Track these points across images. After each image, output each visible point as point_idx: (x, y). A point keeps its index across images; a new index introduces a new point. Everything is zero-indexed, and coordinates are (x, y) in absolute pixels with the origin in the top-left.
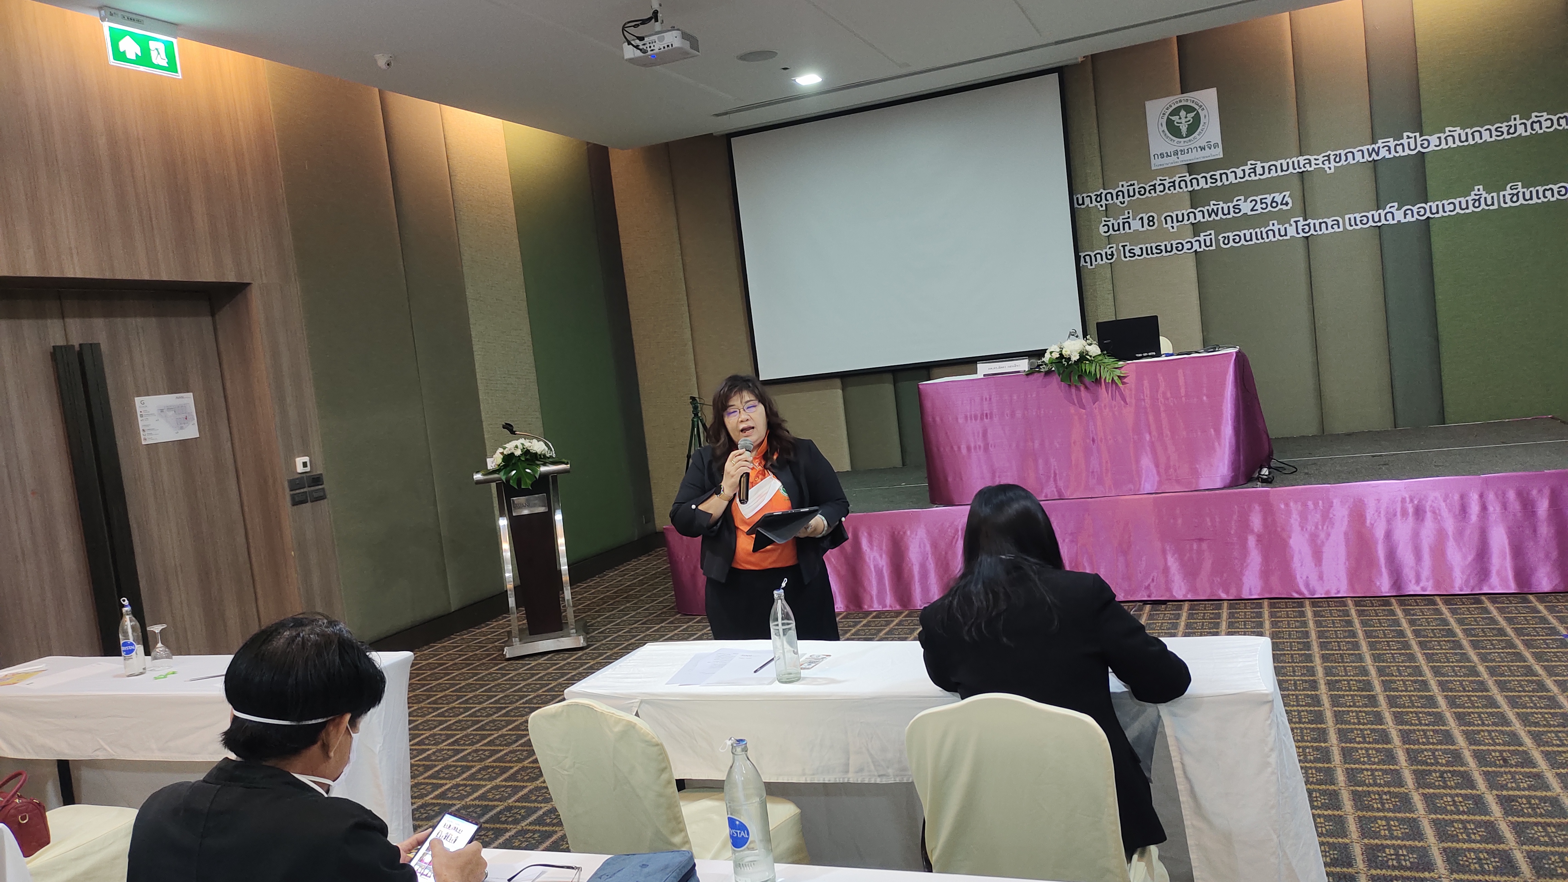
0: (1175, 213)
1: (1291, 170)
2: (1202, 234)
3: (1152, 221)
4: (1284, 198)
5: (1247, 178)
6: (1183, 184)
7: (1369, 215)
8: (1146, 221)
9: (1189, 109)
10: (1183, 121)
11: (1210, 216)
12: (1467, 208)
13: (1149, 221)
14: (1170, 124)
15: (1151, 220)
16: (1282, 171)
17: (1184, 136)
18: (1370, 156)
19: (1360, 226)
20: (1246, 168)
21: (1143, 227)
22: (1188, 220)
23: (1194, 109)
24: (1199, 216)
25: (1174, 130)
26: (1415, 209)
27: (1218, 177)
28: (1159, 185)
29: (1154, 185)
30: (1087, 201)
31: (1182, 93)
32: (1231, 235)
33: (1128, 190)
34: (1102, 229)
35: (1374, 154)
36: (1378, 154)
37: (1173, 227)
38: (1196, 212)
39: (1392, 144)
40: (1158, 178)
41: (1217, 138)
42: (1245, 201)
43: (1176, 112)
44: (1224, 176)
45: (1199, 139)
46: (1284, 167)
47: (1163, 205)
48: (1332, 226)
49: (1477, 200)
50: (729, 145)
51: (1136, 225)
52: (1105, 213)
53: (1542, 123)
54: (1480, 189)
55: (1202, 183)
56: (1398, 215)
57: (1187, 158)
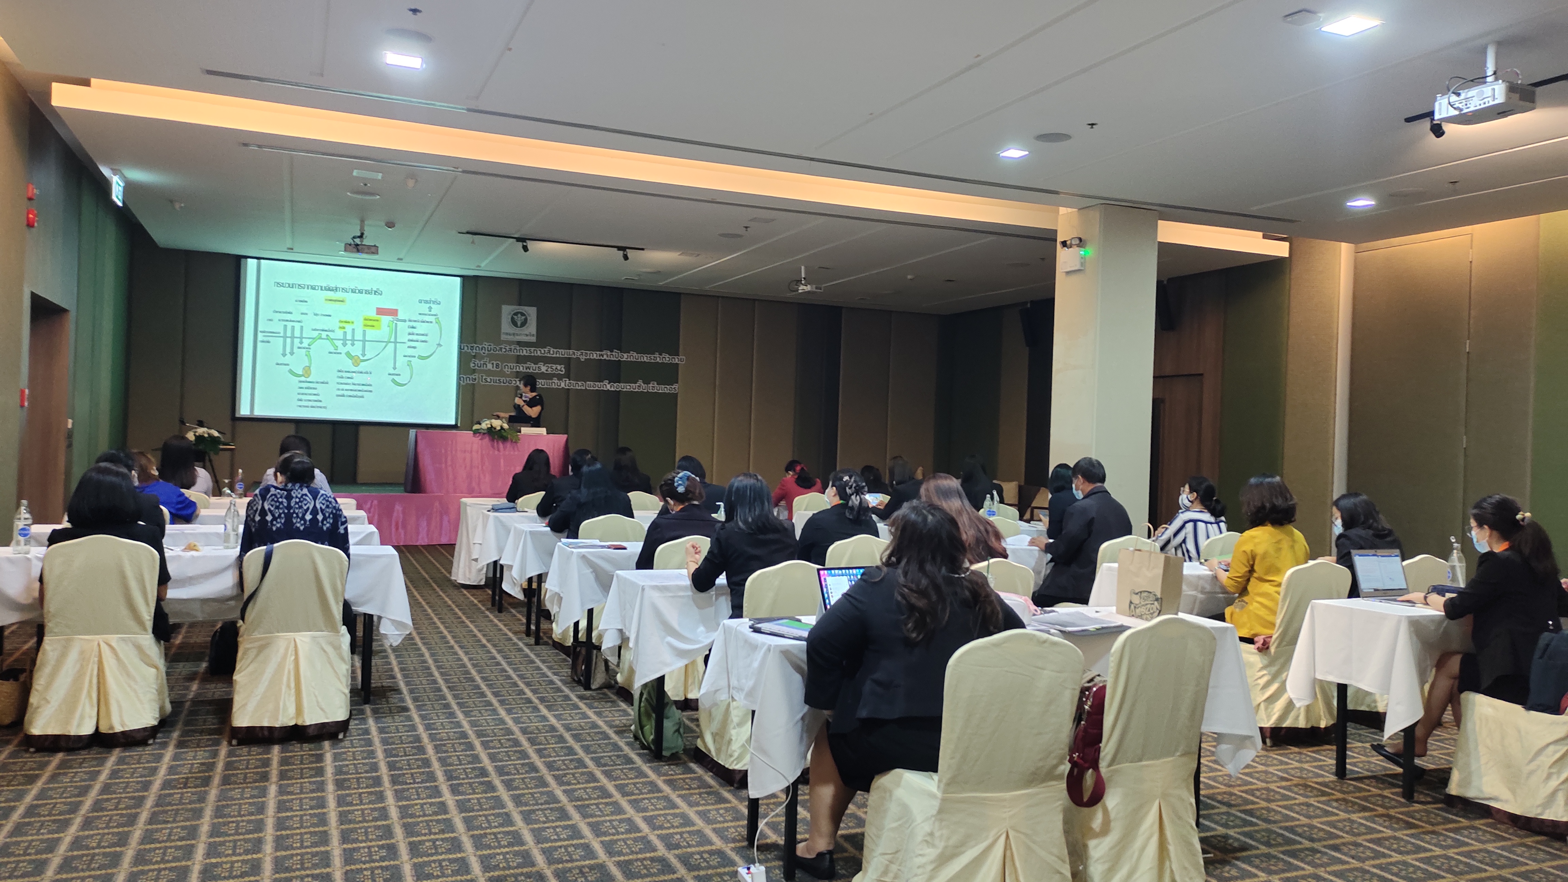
0: (510, 364)
1: (565, 355)
4: (561, 368)
5: (546, 354)
6: (515, 351)
7: (596, 384)
8: (495, 366)
9: (523, 314)
10: (519, 319)
12: (635, 389)
14: (512, 318)
15: (497, 365)
16: (562, 355)
17: (519, 327)
19: (592, 388)
20: (546, 350)
21: (493, 368)
23: (525, 315)
25: (514, 323)
26: (615, 385)
27: (532, 351)
28: (504, 348)
29: (501, 348)
30: (466, 348)
31: (520, 306)
33: (488, 348)
34: (472, 365)
35: (601, 357)
39: (609, 354)
40: (504, 345)
41: (534, 332)
42: (544, 366)
43: (516, 314)
44: (535, 351)
45: (526, 330)
46: (563, 353)
47: (504, 359)
48: (580, 386)
49: (639, 387)
50: (237, 262)
51: (490, 366)
52: (474, 357)
53: (666, 358)
54: (640, 382)
55: (525, 352)
56: (608, 386)
57: (518, 338)
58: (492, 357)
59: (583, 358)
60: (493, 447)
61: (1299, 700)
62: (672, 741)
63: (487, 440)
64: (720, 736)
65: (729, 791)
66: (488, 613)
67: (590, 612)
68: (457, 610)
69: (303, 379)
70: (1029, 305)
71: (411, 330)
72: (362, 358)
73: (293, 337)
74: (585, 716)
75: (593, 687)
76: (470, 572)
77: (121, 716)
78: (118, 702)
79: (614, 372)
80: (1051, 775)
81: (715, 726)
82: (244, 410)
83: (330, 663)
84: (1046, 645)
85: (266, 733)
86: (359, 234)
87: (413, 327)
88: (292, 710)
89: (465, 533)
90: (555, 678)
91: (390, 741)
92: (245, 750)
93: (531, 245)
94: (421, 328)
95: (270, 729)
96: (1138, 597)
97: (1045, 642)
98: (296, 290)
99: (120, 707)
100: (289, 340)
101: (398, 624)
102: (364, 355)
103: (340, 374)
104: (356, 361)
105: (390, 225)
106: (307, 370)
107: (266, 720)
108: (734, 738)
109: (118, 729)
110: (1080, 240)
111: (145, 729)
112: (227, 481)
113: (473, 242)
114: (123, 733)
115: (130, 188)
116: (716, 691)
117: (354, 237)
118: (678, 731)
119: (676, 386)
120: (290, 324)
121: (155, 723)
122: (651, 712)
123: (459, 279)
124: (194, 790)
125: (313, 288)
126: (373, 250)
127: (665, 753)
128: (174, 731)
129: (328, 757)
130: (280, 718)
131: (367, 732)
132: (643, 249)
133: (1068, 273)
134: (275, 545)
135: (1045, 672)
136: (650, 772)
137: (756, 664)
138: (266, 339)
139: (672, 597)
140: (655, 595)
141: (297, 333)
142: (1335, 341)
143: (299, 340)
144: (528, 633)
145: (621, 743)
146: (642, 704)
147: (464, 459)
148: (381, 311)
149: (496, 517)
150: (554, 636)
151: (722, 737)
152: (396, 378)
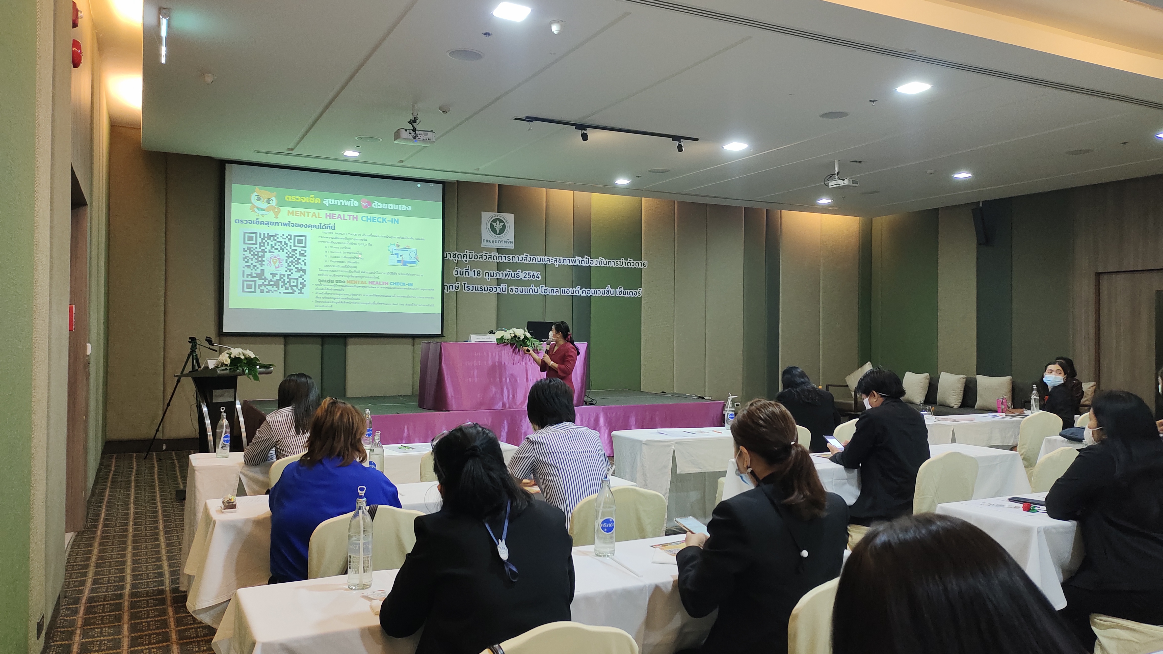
0: (490, 271)
1: (542, 262)
2: (501, 285)
3: (480, 273)
4: (538, 275)
5: (523, 261)
6: (495, 257)
7: (570, 289)
8: (476, 273)
10: (498, 226)
11: (506, 276)
12: (604, 294)
13: (478, 273)
16: (538, 261)
17: (498, 233)
18: (572, 263)
19: (566, 294)
20: (523, 256)
21: (475, 276)
22: (496, 276)
23: (503, 222)
24: (501, 275)
25: (493, 230)
26: (586, 290)
27: (511, 258)
28: (484, 256)
29: (482, 255)
30: (448, 256)
31: (498, 212)
32: (514, 288)
33: (469, 255)
34: (455, 273)
35: (574, 262)
36: (575, 263)
37: (488, 278)
38: (500, 273)
39: (581, 259)
40: (484, 252)
41: (512, 238)
42: (522, 272)
44: (514, 258)
45: (504, 237)
46: (539, 259)
47: (486, 266)
48: (554, 292)
49: (607, 291)
50: (224, 167)
51: (472, 274)
52: (456, 264)
53: (631, 263)
54: (608, 287)
55: (504, 259)
56: (580, 292)
57: (498, 245)
58: (473, 265)
59: (557, 264)
60: (515, 358)
79: (585, 277)
86: (413, 119)
105: (446, 108)
119: (640, 290)
126: (429, 136)
132: (697, 140)
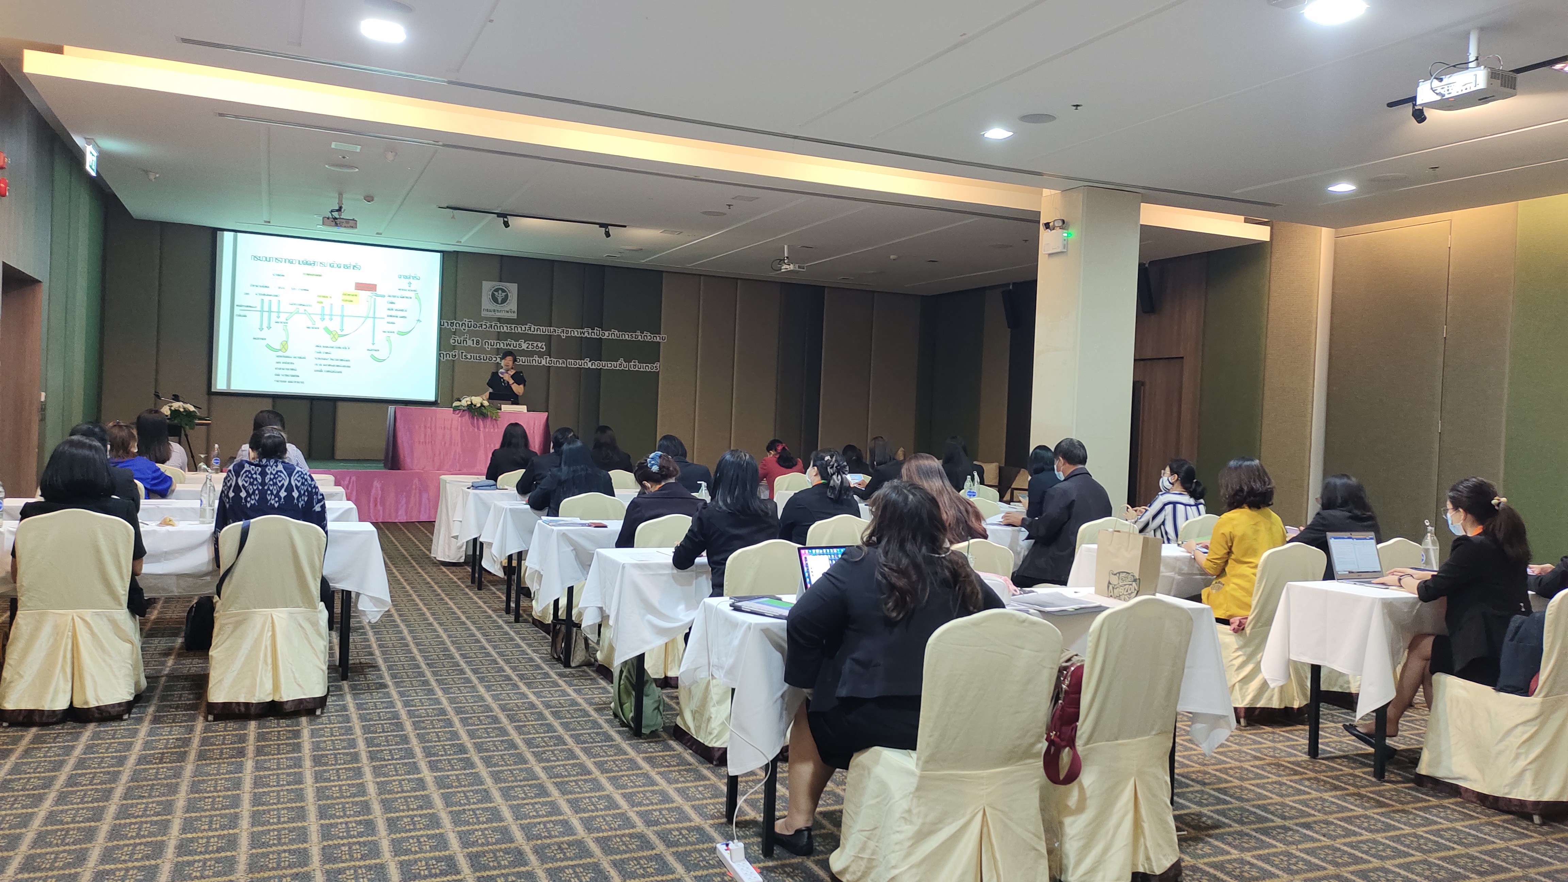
0: (490, 341)
1: (546, 333)
4: (541, 345)
5: (526, 331)
6: (496, 327)
7: (577, 362)
8: (475, 342)
9: (503, 291)
10: (500, 296)
12: (616, 367)
14: (493, 295)
15: (478, 342)
16: (543, 332)
17: (499, 303)
18: (581, 334)
19: (573, 366)
20: (527, 327)
21: (473, 344)
23: (505, 292)
25: (494, 299)
26: (596, 363)
27: (513, 328)
28: (484, 325)
29: (481, 324)
30: (446, 324)
33: (468, 324)
34: (452, 341)
36: (584, 335)
39: (590, 331)
40: (484, 321)
41: (515, 308)
42: (524, 343)
43: (497, 290)
44: (516, 328)
45: (506, 307)
46: (544, 330)
47: (485, 335)
48: (560, 363)
49: (620, 365)
50: (213, 234)
51: (470, 343)
52: (454, 333)
53: (648, 337)
54: (622, 360)
55: (505, 329)
56: (589, 364)
57: (499, 315)
58: (472, 334)
59: (563, 336)
60: (473, 424)
61: (1274, 680)
62: (651, 719)
63: (467, 417)
64: (700, 713)
65: (708, 768)
66: (467, 590)
67: (571, 590)
68: (436, 587)
69: (280, 353)
70: (1011, 287)
71: (391, 306)
72: (340, 333)
73: (270, 311)
74: (564, 693)
75: (573, 665)
76: (449, 549)
77: (96, 691)
78: (92, 676)
79: (595, 349)
80: (1027, 754)
81: (695, 704)
82: (220, 384)
83: (308, 639)
84: (1025, 624)
85: (243, 709)
86: (337, 208)
87: (392, 303)
88: (269, 686)
89: (444, 510)
90: (535, 656)
91: (368, 717)
92: (222, 725)
93: (511, 220)
94: (400, 304)
95: (247, 705)
96: (1116, 577)
97: (1024, 621)
98: (273, 264)
99: (95, 682)
100: (266, 315)
101: (377, 601)
102: (342, 330)
103: (318, 349)
104: (334, 336)
105: (369, 199)
106: (285, 345)
107: (243, 695)
108: (713, 716)
109: (93, 704)
110: (1063, 222)
111: (120, 704)
112: (202, 456)
113: (453, 217)
114: (98, 708)
115: (104, 157)
116: (696, 669)
117: (332, 211)
118: (658, 708)
119: (657, 364)
120: (266, 299)
121: (131, 698)
122: (630, 688)
123: (439, 254)
124: (169, 765)
125: (291, 262)
126: (351, 224)
127: (644, 731)
128: (150, 705)
129: (306, 733)
130: (257, 694)
131: (345, 708)
132: (625, 226)
133: (1050, 255)
134: (252, 521)
135: (1025, 651)
136: (629, 750)
137: (736, 642)
138: (243, 313)
139: (653, 575)
140: (636, 574)
141: (274, 308)
142: (1314, 326)
143: (276, 314)
144: (508, 610)
145: (601, 721)
146: (622, 682)
147: (444, 436)
148: (360, 287)
149: (476, 495)
150: (533, 613)
151: (702, 715)
152: (375, 354)
